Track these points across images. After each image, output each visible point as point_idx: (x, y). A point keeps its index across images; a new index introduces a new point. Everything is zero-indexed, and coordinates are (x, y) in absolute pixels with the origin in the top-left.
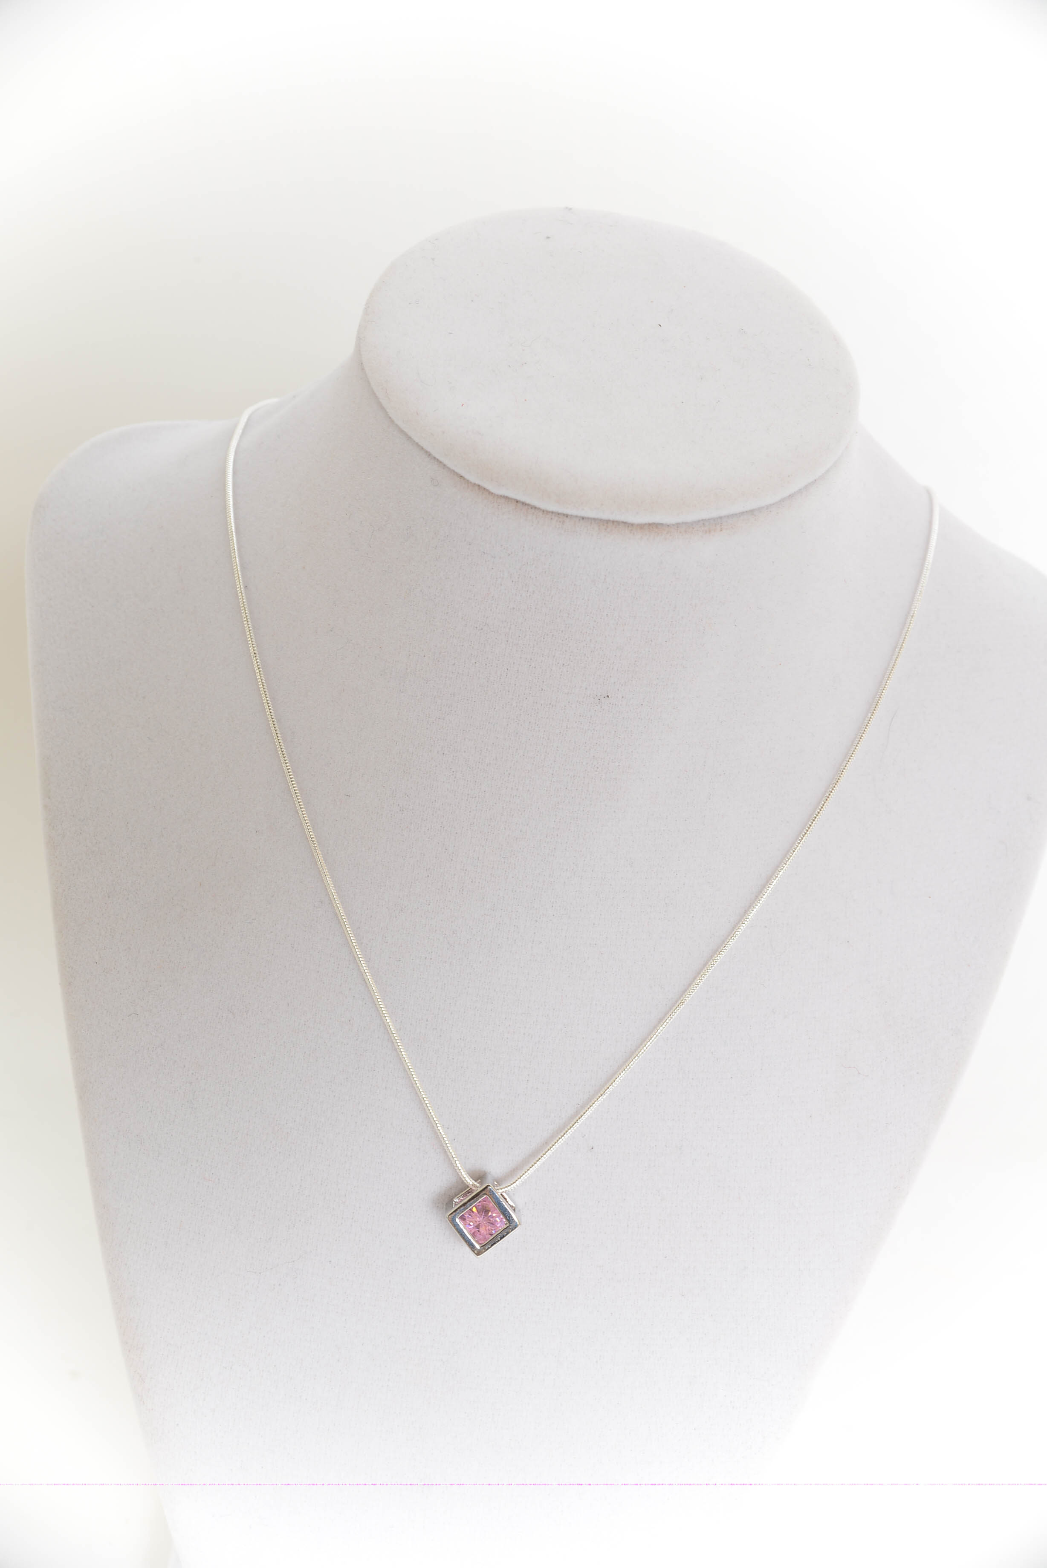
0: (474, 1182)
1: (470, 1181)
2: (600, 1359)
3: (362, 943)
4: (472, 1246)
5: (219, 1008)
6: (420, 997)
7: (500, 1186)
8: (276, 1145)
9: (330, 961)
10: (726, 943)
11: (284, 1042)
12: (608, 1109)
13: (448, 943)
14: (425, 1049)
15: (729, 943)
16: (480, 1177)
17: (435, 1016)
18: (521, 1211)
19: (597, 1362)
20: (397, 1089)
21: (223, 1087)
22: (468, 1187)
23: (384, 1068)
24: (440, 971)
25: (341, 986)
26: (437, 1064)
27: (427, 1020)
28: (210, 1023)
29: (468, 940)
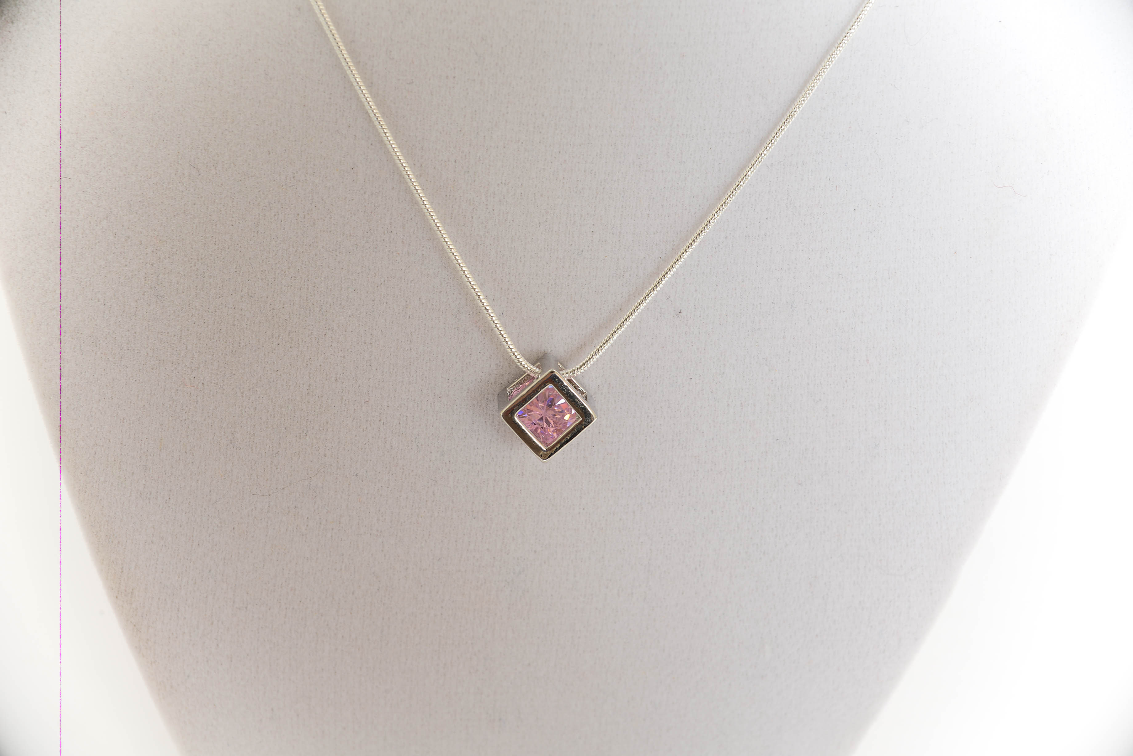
0: (531, 366)
1: (528, 366)
2: (700, 566)
3: (359, 62)
4: (536, 449)
5: (178, 163)
6: (443, 131)
7: (566, 368)
8: (273, 335)
9: (318, 89)
10: (847, 31)
11: (269, 203)
12: (699, 261)
13: (476, 54)
14: (455, 199)
15: (851, 31)
16: (539, 360)
17: (466, 156)
18: (593, 397)
19: (696, 569)
20: (423, 254)
21: (195, 266)
22: (525, 373)
23: (404, 228)
24: (468, 94)
25: (336, 122)
26: (472, 217)
27: (455, 161)
28: (169, 183)
29: (502, 48)
